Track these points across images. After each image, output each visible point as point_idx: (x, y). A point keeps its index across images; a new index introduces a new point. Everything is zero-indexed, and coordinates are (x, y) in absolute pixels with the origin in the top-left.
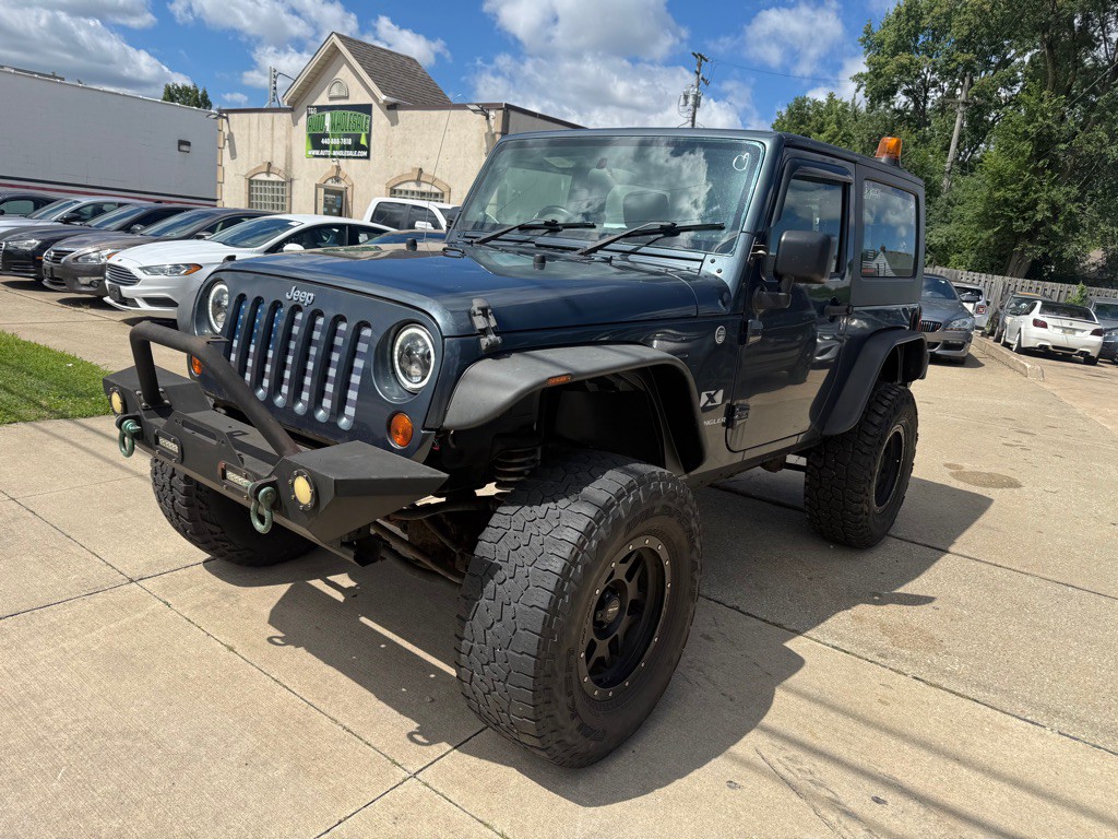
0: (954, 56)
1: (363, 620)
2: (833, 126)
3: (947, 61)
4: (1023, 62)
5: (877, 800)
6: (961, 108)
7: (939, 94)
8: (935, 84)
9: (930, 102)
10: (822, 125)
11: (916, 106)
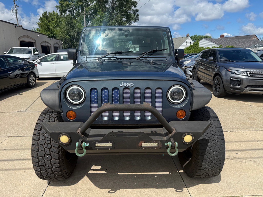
0: (78, 3)
1: (118, 174)
2: (56, 19)
3: (77, 4)
4: (92, 6)
5: (237, 154)
6: (85, 15)
7: (76, 12)
8: (75, 9)
9: (75, 13)
10: (53, 19)
11: (72, 14)
